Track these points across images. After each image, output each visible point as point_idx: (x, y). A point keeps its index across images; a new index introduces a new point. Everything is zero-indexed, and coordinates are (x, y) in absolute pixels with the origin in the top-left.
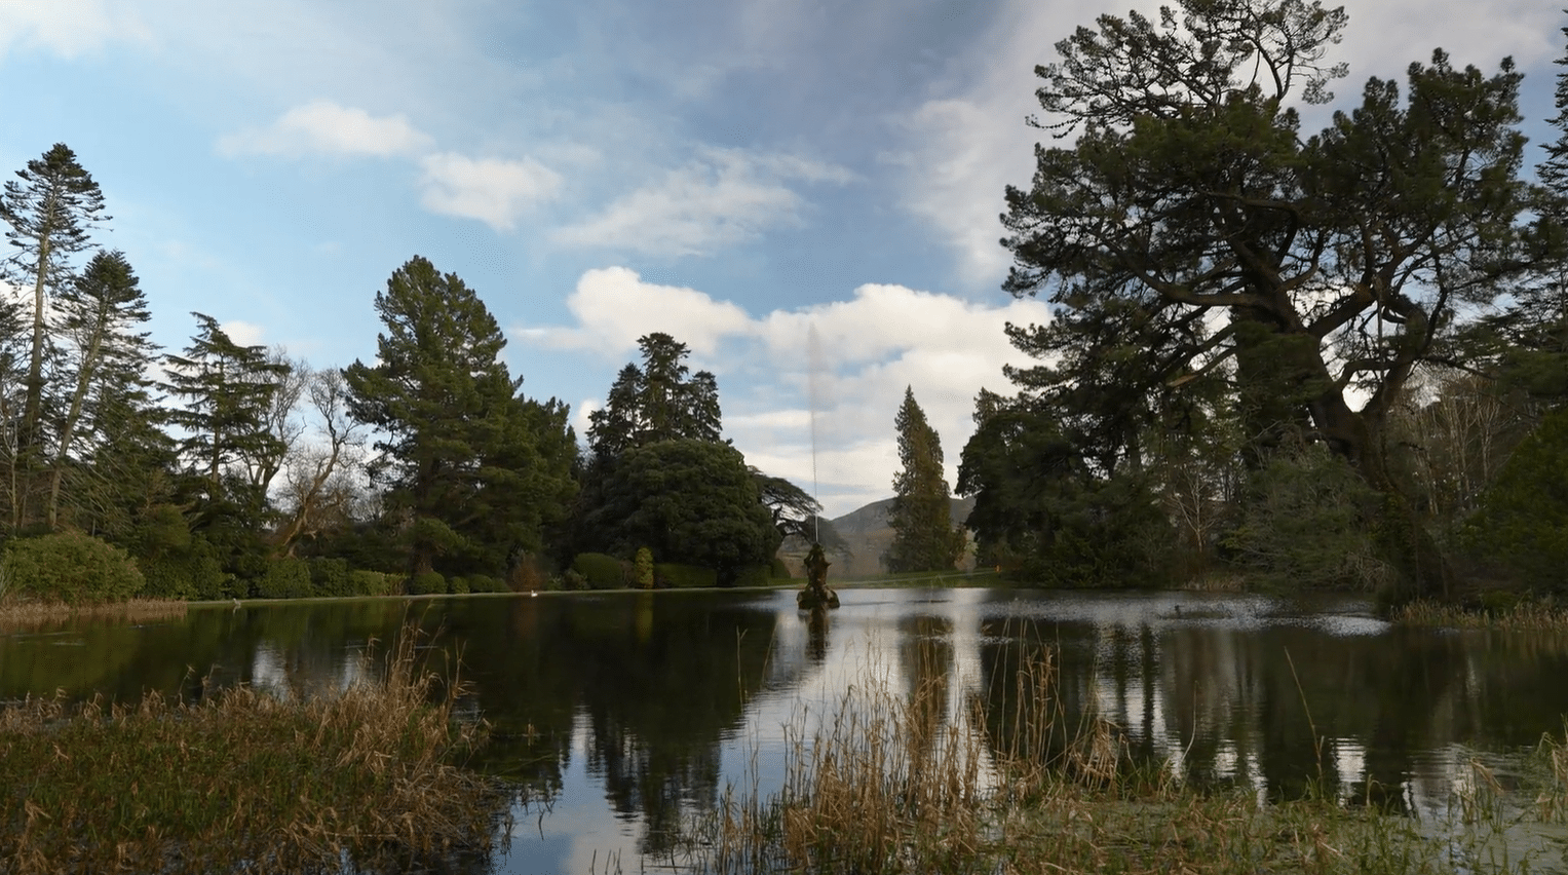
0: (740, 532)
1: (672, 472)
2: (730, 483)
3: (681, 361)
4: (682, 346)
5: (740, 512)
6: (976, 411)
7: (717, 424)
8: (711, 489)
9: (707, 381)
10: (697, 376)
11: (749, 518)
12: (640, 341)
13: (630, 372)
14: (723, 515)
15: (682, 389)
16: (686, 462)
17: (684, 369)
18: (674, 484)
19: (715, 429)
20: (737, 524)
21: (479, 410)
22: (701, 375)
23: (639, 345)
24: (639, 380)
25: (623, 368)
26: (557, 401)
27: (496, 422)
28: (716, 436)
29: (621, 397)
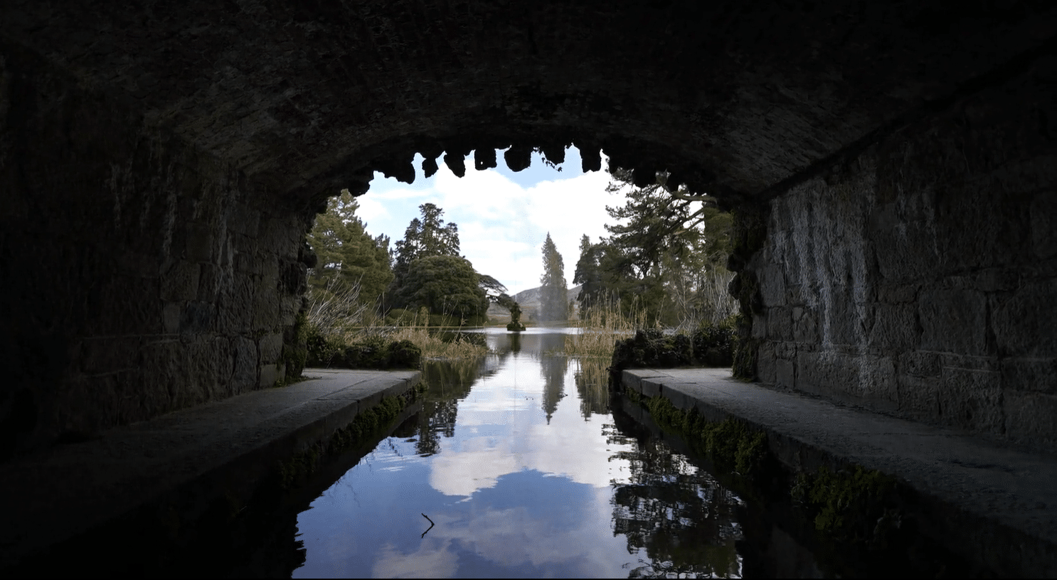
0: (470, 300)
1: (438, 271)
2: (466, 277)
3: (440, 217)
4: (441, 210)
5: (471, 291)
6: (581, 245)
7: (458, 248)
8: (456, 279)
9: (453, 227)
10: (449, 224)
11: (475, 294)
12: (420, 207)
13: (415, 222)
14: (463, 292)
15: (441, 231)
16: (445, 266)
17: (442, 221)
18: (439, 276)
19: (457, 251)
20: (469, 296)
21: (348, 238)
22: (451, 224)
23: (420, 209)
24: (419, 226)
25: (412, 220)
26: (384, 235)
27: (356, 245)
28: (457, 254)
29: (410, 234)
